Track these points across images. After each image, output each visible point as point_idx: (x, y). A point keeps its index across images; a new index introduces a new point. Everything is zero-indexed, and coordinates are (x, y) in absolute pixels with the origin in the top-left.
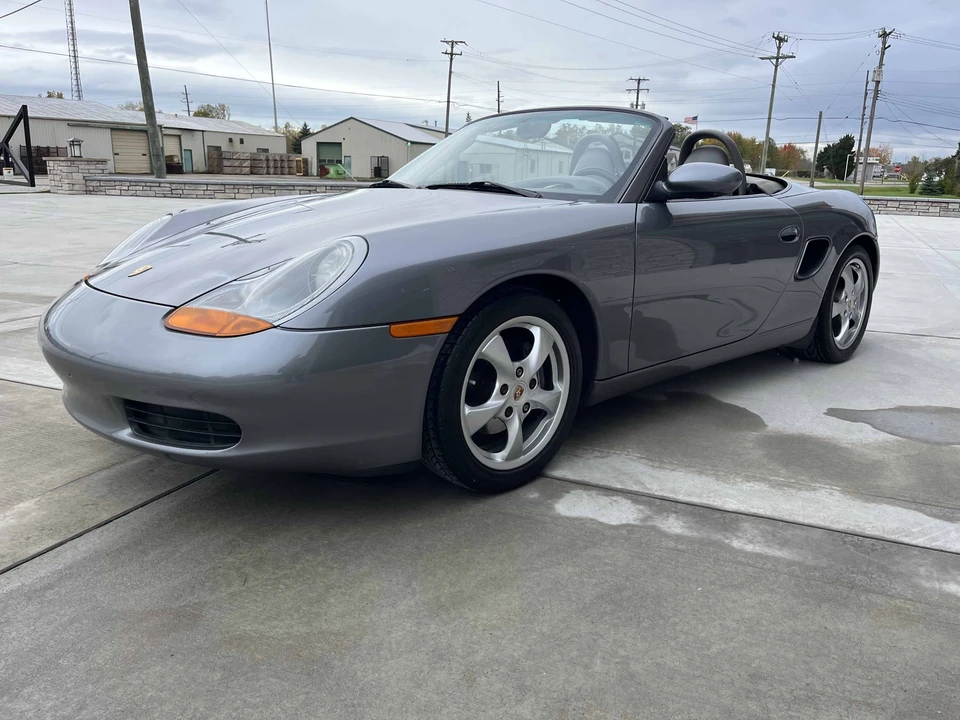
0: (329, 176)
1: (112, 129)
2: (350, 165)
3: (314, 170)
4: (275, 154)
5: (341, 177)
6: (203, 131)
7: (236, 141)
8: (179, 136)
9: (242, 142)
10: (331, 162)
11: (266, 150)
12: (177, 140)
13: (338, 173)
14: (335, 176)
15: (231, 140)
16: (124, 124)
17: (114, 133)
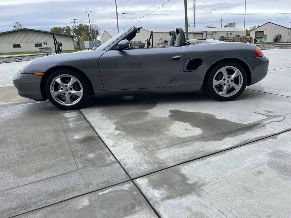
0: (257, 43)
1: (193, 34)
2: (266, 38)
3: (253, 41)
4: (241, 37)
5: (262, 43)
6: (219, 32)
7: (229, 34)
8: (212, 34)
9: (231, 34)
10: (260, 38)
11: (239, 36)
12: (211, 35)
13: (260, 41)
14: (259, 43)
15: (227, 34)
16: (197, 32)
17: (194, 35)
